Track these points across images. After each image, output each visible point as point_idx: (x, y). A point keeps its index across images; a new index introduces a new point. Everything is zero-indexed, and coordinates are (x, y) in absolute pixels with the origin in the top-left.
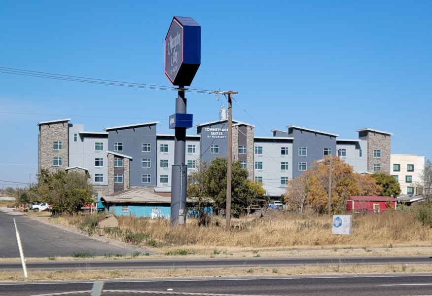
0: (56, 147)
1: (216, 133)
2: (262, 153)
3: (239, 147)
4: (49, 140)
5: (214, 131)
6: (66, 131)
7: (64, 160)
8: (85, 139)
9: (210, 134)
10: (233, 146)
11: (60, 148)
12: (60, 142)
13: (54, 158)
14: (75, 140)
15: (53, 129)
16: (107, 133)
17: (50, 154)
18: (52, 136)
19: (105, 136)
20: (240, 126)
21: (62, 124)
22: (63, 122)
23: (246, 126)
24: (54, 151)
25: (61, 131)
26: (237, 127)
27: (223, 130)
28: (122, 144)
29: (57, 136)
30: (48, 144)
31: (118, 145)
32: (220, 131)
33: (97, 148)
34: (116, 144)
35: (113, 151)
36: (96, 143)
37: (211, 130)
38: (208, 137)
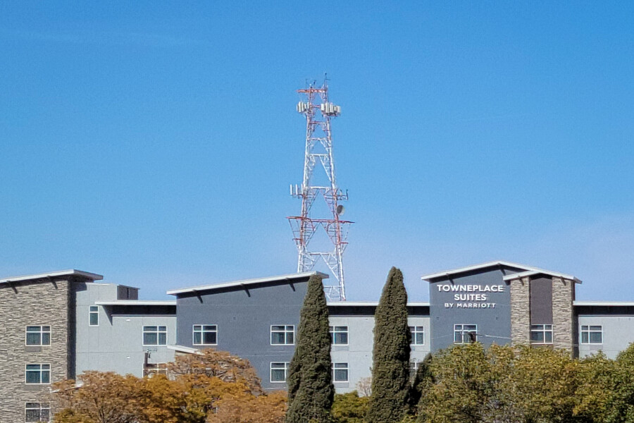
0: (33, 339)
1: (467, 297)
2: (600, 341)
3: (532, 327)
4: (15, 324)
5: (463, 292)
6: (62, 300)
7: (56, 370)
8: (116, 318)
9: (452, 300)
10: (516, 324)
11: (46, 341)
12: (47, 328)
13: (29, 366)
14: (94, 320)
15: (26, 296)
16: (174, 303)
17: (18, 357)
18: (24, 314)
19: (170, 310)
20: (533, 277)
21: (51, 285)
22: (53, 279)
23: (550, 277)
24: (27, 350)
25: (48, 300)
26: (527, 279)
27: (487, 288)
28: (214, 328)
29: (38, 314)
30: (13, 332)
31: (202, 331)
32: (476, 292)
33: (150, 338)
34: (197, 328)
35: (191, 346)
36: (146, 328)
37: (455, 288)
38: (447, 305)
